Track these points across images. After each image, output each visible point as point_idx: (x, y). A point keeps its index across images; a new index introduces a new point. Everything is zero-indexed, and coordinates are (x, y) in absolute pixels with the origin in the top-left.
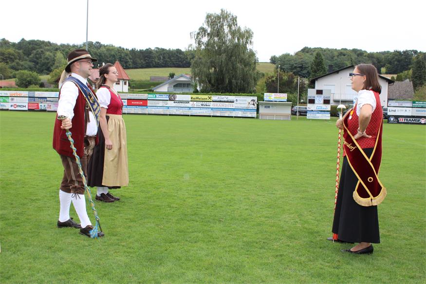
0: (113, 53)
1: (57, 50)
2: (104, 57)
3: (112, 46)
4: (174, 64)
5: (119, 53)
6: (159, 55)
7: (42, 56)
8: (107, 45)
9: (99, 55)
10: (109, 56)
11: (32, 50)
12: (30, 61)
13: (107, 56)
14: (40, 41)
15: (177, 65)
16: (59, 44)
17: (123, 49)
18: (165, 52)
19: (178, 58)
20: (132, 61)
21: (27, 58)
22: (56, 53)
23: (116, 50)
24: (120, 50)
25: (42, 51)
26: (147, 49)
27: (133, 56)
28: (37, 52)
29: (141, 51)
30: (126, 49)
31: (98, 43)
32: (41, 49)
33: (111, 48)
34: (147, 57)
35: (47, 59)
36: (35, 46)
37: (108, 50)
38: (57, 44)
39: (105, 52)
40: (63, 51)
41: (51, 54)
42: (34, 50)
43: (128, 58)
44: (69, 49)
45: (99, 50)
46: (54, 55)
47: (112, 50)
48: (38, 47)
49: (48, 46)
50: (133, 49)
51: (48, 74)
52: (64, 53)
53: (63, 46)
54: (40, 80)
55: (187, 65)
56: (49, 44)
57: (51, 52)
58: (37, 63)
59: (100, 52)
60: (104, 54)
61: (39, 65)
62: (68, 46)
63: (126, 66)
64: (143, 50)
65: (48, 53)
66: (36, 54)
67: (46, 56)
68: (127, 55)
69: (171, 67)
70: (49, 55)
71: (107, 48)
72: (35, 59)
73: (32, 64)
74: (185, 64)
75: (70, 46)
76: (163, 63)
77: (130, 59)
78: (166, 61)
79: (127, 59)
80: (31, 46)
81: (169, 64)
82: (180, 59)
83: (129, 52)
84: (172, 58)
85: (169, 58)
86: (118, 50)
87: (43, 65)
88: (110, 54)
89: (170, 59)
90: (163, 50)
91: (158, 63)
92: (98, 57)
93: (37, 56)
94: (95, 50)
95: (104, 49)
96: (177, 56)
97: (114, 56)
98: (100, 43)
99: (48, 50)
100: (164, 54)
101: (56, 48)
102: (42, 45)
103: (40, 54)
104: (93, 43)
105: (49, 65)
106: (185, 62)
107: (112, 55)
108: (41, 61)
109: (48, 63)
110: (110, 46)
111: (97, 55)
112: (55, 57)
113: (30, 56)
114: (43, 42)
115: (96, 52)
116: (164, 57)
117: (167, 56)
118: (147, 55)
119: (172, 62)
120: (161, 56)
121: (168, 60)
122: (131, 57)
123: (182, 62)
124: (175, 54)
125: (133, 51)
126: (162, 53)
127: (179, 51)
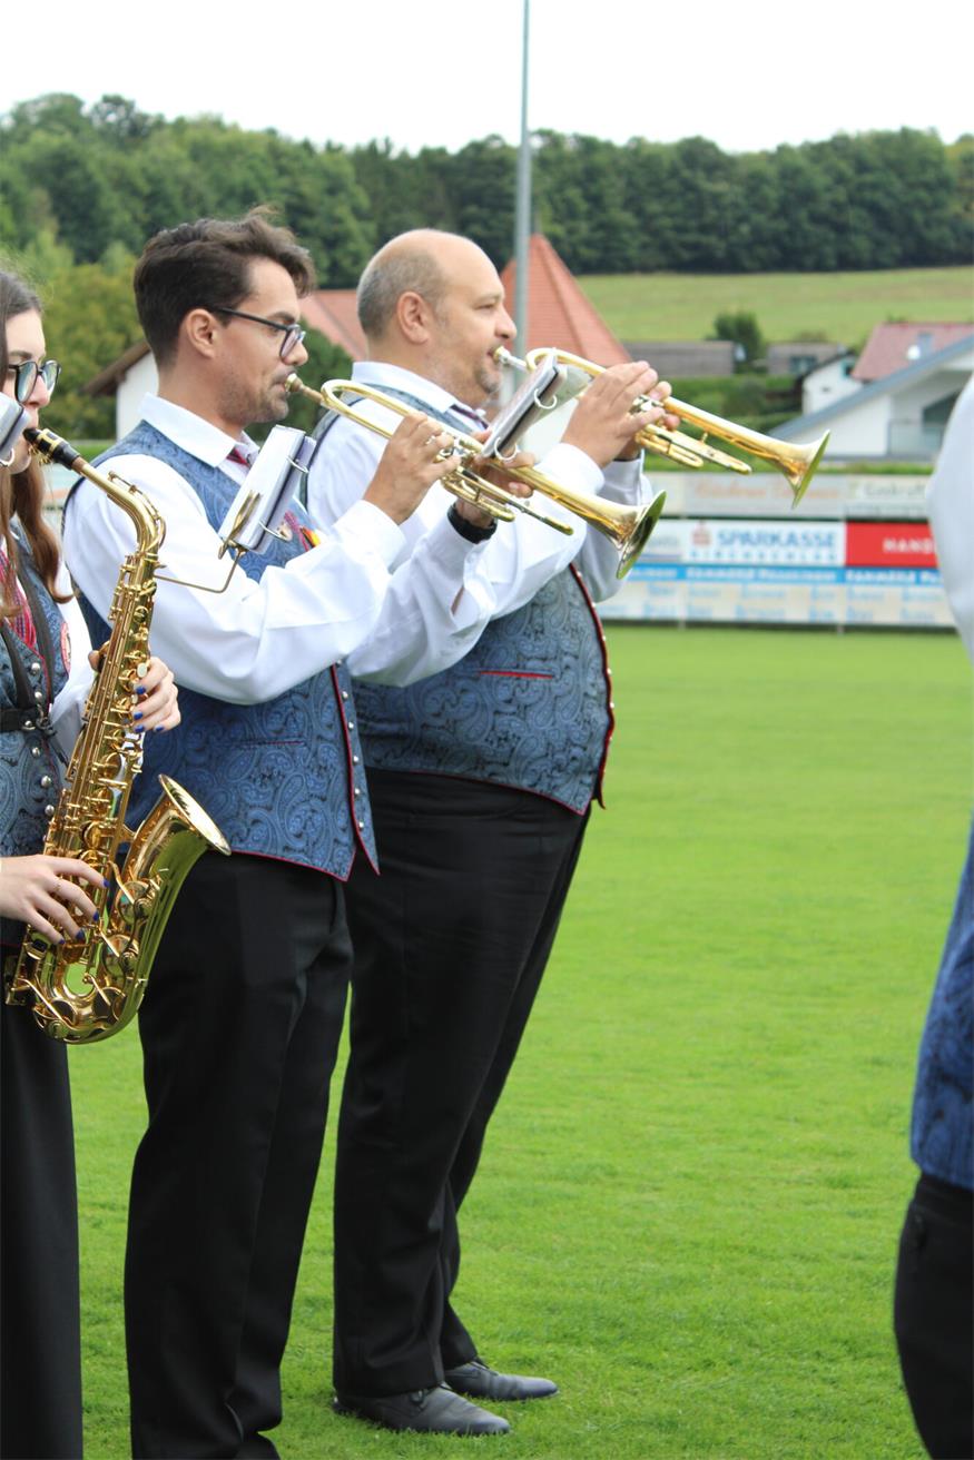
0: (237, 172)
2: (178, 203)
3: (217, 125)
4: (665, 247)
5: (282, 171)
6: (560, 189)
8: (180, 125)
9: (144, 188)
13: (200, 199)
15: (686, 255)
17: (307, 146)
18: (600, 159)
19: (697, 202)
20: (371, 228)
23: (261, 150)
24: (281, 157)
26: (477, 148)
27: (374, 196)
29: (433, 162)
30: (330, 149)
31: (115, 102)
33: (219, 139)
34: (476, 198)
37: (199, 152)
39: (186, 169)
43: (343, 211)
45: (139, 158)
47: (228, 150)
50: (372, 148)
55: (761, 251)
59: (152, 169)
60: (178, 180)
63: (334, 268)
64: (442, 152)
68: (334, 188)
69: (646, 269)
71: (190, 135)
74: (749, 247)
76: (588, 243)
77: (358, 214)
78: (609, 228)
79: (339, 221)
81: (632, 252)
82: (712, 214)
83: (348, 170)
84: (654, 207)
85: (631, 203)
88: (217, 181)
89: (639, 213)
90: (589, 145)
92: (138, 206)
94: (113, 156)
95: (174, 150)
96: (689, 187)
98: (129, 106)
100: (592, 174)
104: (76, 103)
106: (745, 229)
111: (135, 192)
115: (121, 171)
116: (596, 201)
117: (614, 189)
118: (476, 182)
119: (655, 233)
120: (574, 193)
121: (627, 218)
122: (364, 201)
123: (724, 234)
124: (674, 173)
125: (371, 161)
126: (580, 166)
127: (696, 154)
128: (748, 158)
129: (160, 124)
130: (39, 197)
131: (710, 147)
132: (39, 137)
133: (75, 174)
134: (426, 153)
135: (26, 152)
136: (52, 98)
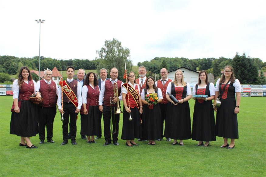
0: (50, 62)
1: (19, 61)
2: (45, 65)
3: (50, 58)
5: (54, 62)
7: (11, 65)
8: (47, 58)
9: (43, 63)
10: (48, 64)
11: (4, 62)
12: (3, 68)
13: (47, 64)
14: (9, 56)
16: (20, 58)
17: (56, 60)
18: (79, 61)
19: (87, 64)
21: (2, 66)
22: (18, 63)
24: (55, 60)
25: (10, 62)
26: (70, 60)
27: (62, 64)
28: (7, 62)
29: (66, 61)
30: (58, 60)
31: (42, 57)
32: (10, 61)
35: (13, 66)
36: (6, 59)
37: (48, 61)
38: (19, 58)
40: (23, 61)
41: (16, 63)
42: (6, 61)
43: (59, 65)
44: (26, 61)
45: (43, 61)
46: (17, 64)
47: (50, 60)
48: (8, 60)
49: (14, 59)
50: (62, 60)
51: (14, 75)
52: (23, 63)
53: (22, 59)
54: (10, 78)
56: (14, 58)
57: (16, 62)
58: (8, 69)
60: (46, 63)
61: (9, 69)
62: (25, 58)
63: (58, 69)
65: (14, 63)
66: (7, 64)
67: (13, 64)
68: (58, 63)
70: (15, 64)
71: (47, 59)
72: (6, 66)
73: (4, 69)
74: (91, 68)
75: (27, 59)
76: (78, 67)
77: (60, 65)
80: (4, 59)
83: (59, 62)
84: (84, 65)
85: (82, 64)
86: (53, 60)
87: (11, 69)
90: (79, 60)
91: (76, 67)
92: (42, 65)
93: (8, 64)
95: (46, 60)
96: (86, 63)
97: (51, 64)
99: (14, 61)
100: (79, 62)
101: (18, 60)
102: (10, 59)
103: (9, 63)
104: (39, 57)
105: (14, 70)
106: (91, 66)
107: (50, 64)
108: (10, 67)
109: (14, 68)
110: (49, 58)
112: (18, 65)
113: (4, 65)
114: (11, 57)
115: (41, 62)
116: (79, 64)
117: (81, 63)
118: (70, 63)
119: (84, 67)
120: (77, 64)
121: (82, 65)
122: (61, 64)
123: (89, 67)
124: (85, 62)
125: (62, 61)
126: (78, 62)
127: (87, 61)
128: (91, 61)
129: (45, 58)
130: (34, 64)
131: (88, 60)
132: (35, 60)
133: (37, 62)
134: (66, 60)
135: (33, 61)
136: (37, 56)
